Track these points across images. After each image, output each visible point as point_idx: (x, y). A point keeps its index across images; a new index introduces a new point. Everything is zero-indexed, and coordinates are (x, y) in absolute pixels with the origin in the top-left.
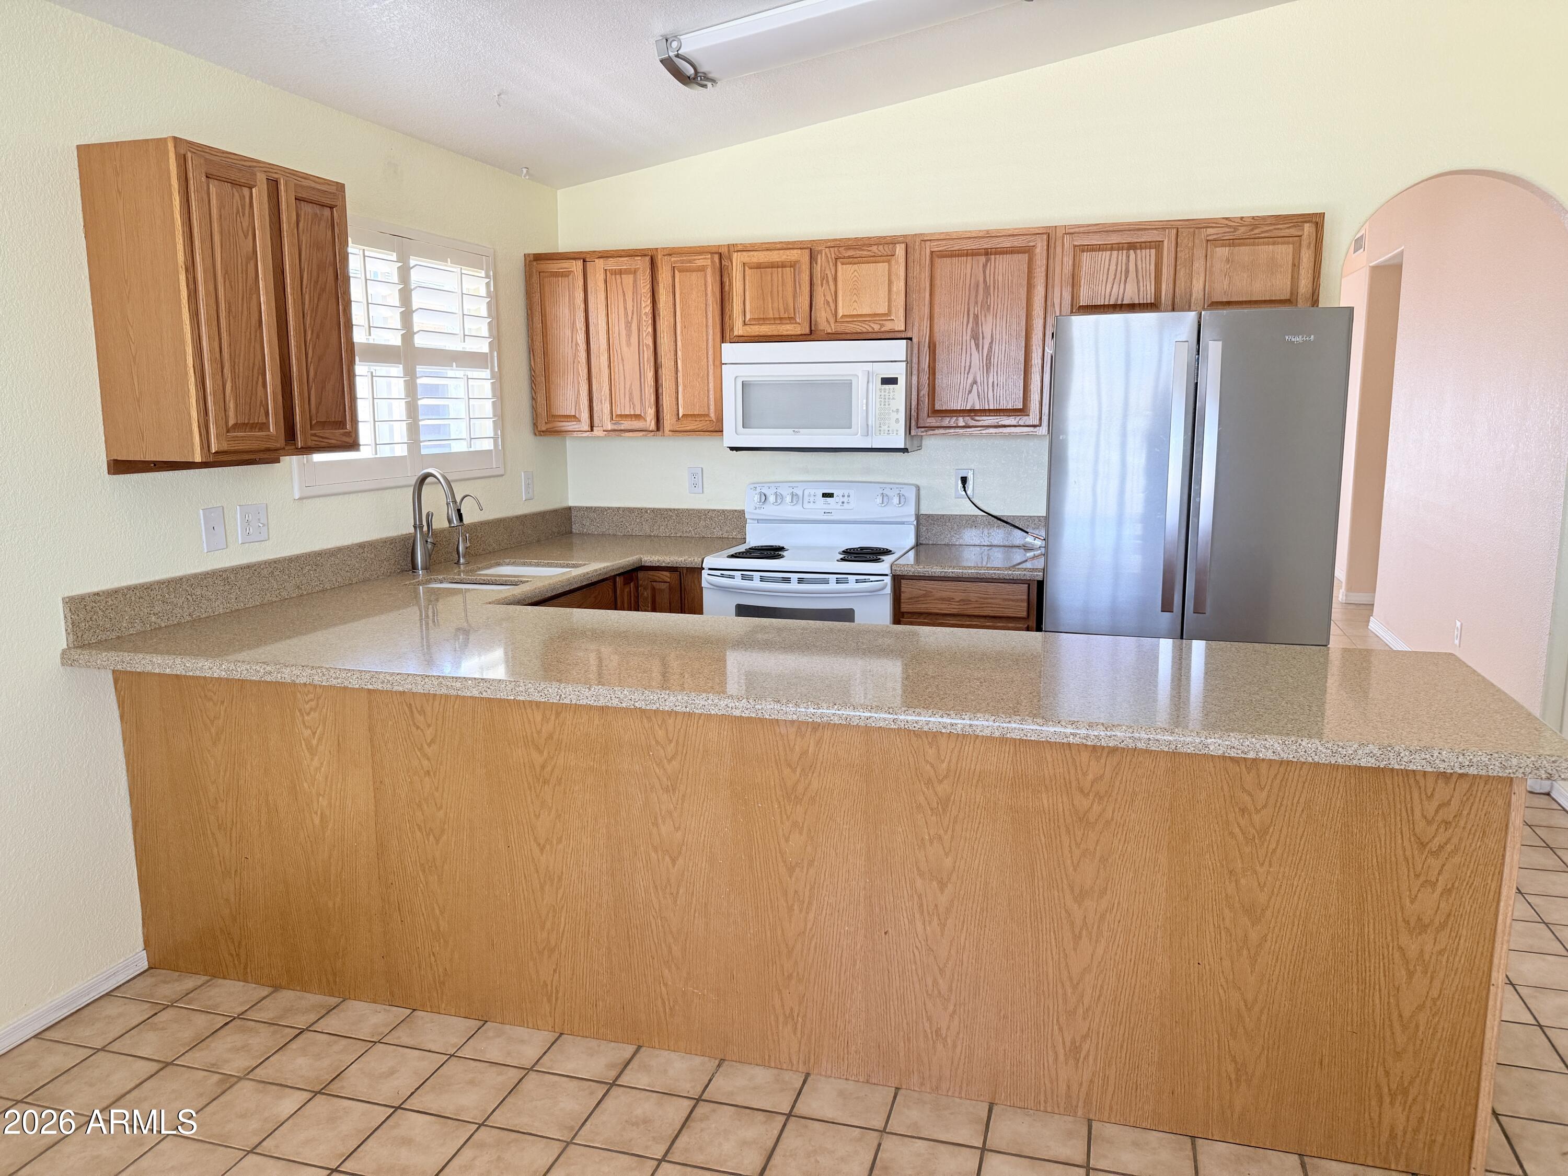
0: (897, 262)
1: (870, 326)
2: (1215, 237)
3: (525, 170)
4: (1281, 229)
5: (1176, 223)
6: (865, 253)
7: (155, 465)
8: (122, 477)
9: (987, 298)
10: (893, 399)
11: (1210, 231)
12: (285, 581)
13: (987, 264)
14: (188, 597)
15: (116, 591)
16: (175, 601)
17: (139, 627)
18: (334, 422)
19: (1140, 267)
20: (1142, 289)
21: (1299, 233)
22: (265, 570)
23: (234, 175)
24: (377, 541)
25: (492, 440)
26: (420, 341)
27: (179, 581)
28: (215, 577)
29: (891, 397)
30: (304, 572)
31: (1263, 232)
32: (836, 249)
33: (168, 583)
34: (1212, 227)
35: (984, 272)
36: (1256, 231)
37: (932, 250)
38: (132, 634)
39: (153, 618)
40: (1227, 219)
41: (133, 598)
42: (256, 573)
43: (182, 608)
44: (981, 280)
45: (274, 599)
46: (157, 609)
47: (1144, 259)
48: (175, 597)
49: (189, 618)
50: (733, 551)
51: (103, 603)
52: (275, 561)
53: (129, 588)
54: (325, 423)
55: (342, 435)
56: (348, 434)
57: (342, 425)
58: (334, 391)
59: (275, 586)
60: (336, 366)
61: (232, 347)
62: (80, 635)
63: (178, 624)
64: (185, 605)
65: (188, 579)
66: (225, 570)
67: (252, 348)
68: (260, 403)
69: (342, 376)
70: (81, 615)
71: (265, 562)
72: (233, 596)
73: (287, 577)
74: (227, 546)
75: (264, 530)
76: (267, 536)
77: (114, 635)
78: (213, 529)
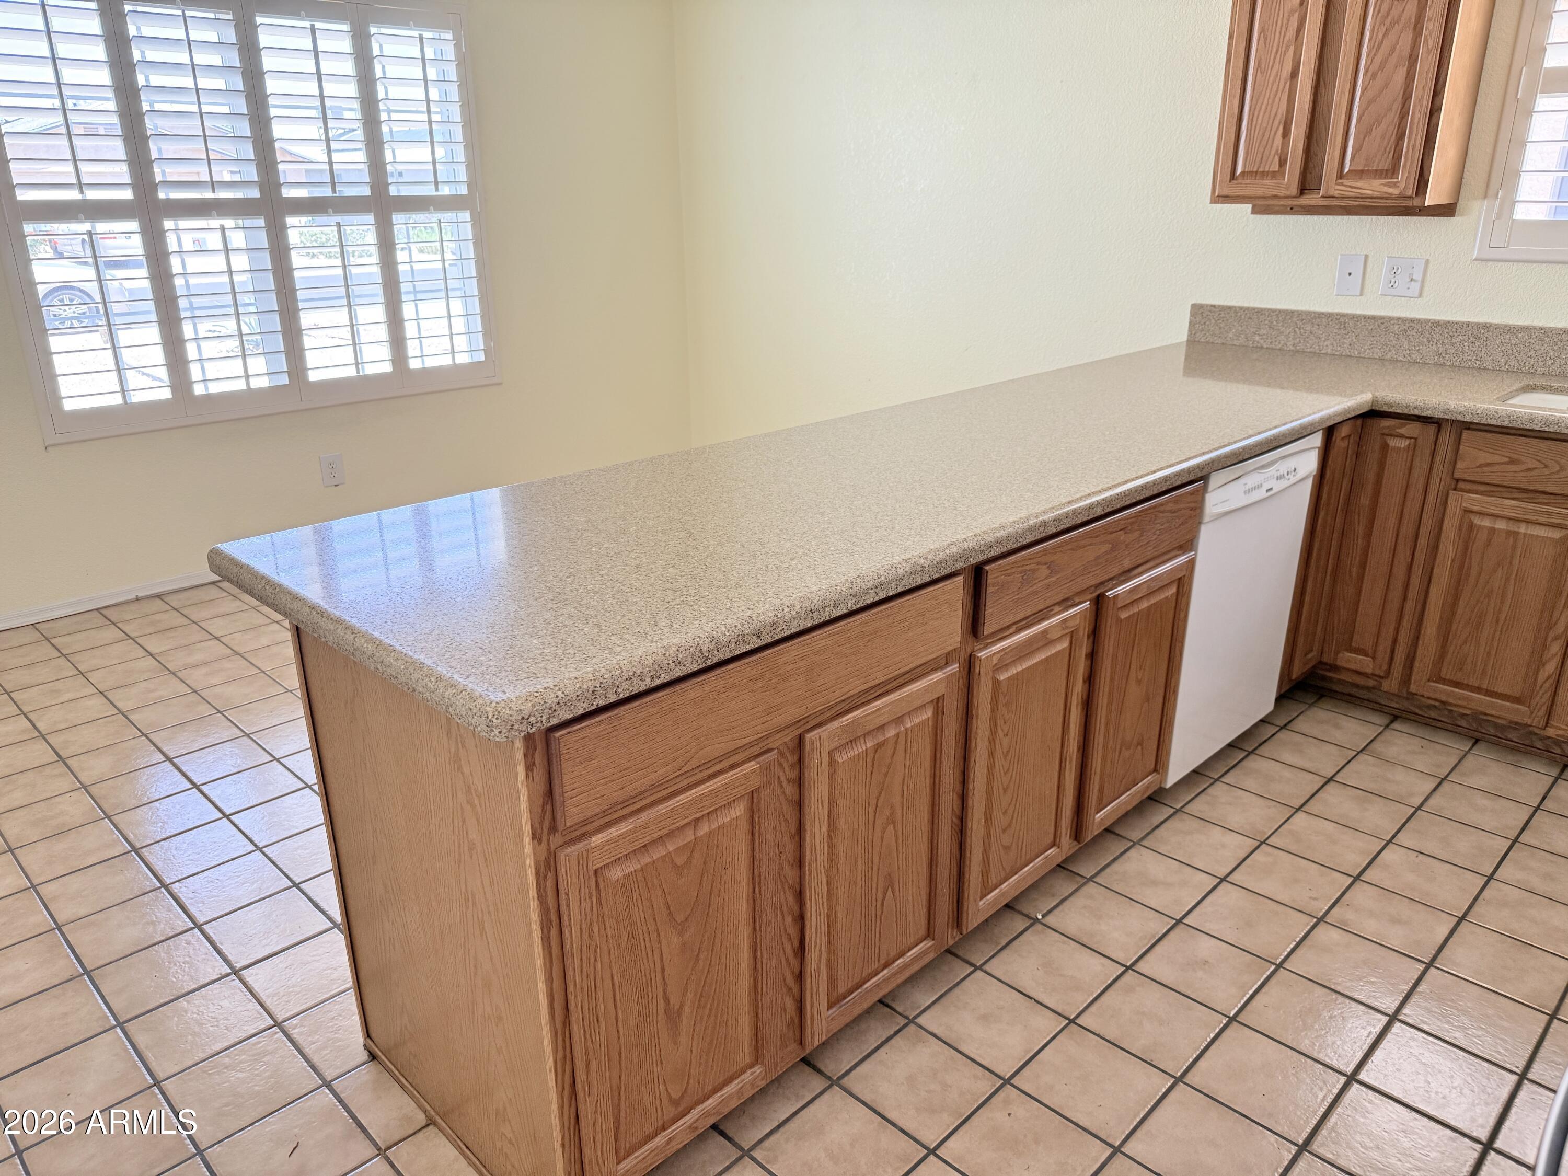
7: (1291, 209)
8: (1258, 216)
12: (1422, 343)
14: (1297, 329)
15: (1230, 308)
16: (1282, 329)
17: (1242, 340)
18: (1376, 171)
22: (1396, 327)
27: (1291, 313)
28: (1330, 319)
30: (1454, 341)
38: (1235, 345)
39: (1257, 338)
41: (1243, 317)
43: (1287, 336)
46: (1263, 332)
48: (1283, 326)
49: (1292, 348)
51: (1217, 314)
52: (1412, 320)
53: (1241, 308)
54: (1362, 171)
55: (1385, 185)
56: (1395, 185)
57: (1390, 174)
58: (1383, 137)
59: (1406, 345)
60: (1395, 106)
61: (1254, 102)
62: (1193, 332)
63: (1280, 349)
64: (1291, 335)
65: (1300, 313)
66: (1344, 315)
67: (1277, 100)
68: (1277, 151)
69: (1403, 118)
70: (1198, 319)
71: (1399, 319)
72: (1347, 342)
73: (1425, 340)
74: (1361, 294)
75: (1416, 286)
76: (1417, 294)
77: (1220, 341)
78: (1350, 274)
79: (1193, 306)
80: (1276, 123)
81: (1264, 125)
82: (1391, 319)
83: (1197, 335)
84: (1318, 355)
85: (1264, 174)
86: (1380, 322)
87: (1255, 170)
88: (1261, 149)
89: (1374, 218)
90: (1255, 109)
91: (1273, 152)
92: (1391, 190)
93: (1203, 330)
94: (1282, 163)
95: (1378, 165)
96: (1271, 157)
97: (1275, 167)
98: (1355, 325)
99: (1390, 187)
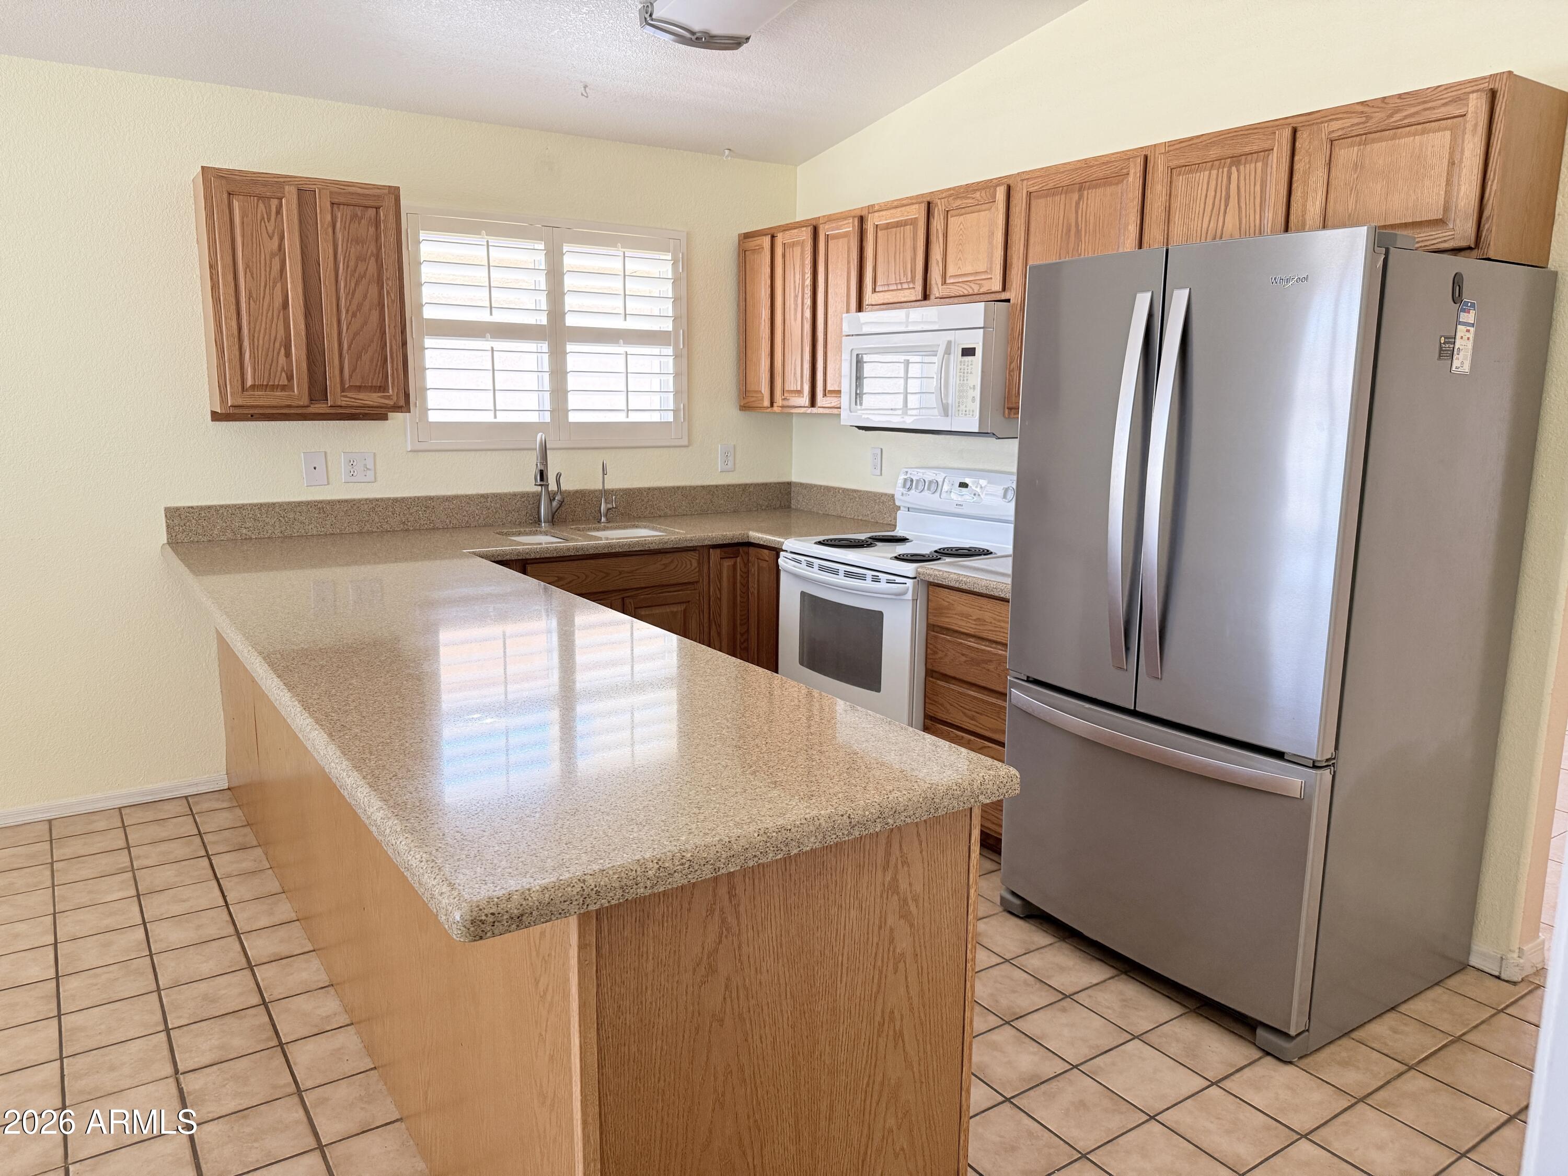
0: (997, 209)
1: (971, 287)
2: (1340, 133)
3: (727, 152)
4: (1434, 108)
5: (1296, 119)
6: (970, 201)
7: (252, 416)
8: (217, 423)
9: (1078, 246)
10: (971, 373)
11: (1335, 125)
12: (388, 516)
13: (1079, 203)
14: (281, 518)
15: (209, 507)
16: (267, 520)
17: (229, 535)
18: (371, 387)
19: (1242, 190)
20: (1244, 221)
21: (1461, 111)
22: (366, 506)
23: (259, 190)
24: (506, 494)
25: (672, 412)
26: (571, 321)
27: (272, 505)
28: (309, 506)
29: (969, 371)
30: (411, 511)
31: (1406, 117)
32: (946, 199)
33: (261, 506)
34: (1337, 119)
35: (1077, 212)
36: (1397, 117)
37: (1031, 190)
38: (222, 540)
39: (244, 531)
40: (1362, 103)
41: (225, 514)
42: (355, 507)
43: (274, 526)
44: (1073, 224)
45: (374, 530)
46: (248, 524)
47: (1247, 177)
48: (267, 517)
49: (280, 535)
50: (821, 538)
51: (197, 514)
52: (377, 500)
53: (222, 506)
54: (360, 387)
55: (381, 397)
56: (389, 397)
57: (382, 389)
58: (371, 361)
59: (377, 520)
60: (375, 340)
61: (252, 325)
62: (174, 535)
63: (269, 538)
64: (277, 524)
65: (281, 505)
66: (321, 502)
67: (274, 326)
68: (283, 368)
69: (383, 348)
70: (176, 521)
71: (366, 500)
72: (328, 523)
73: (390, 513)
74: (328, 484)
75: (370, 474)
76: (373, 479)
77: (205, 539)
78: (315, 468)
79: (167, 510)
80: (277, 345)
81: (267, 346)
82: (360, 501)
83: (179, 536)
84: (307, 537)
85: (274, 388)
86: (352, 503)
87: (265, 383)
88: (268, 366)
89: (325, 422)
90: (254, 331)
91: (279, 369)
92: (387, 402)
93: (184, 531)
94: (290, 378)
95: (372, 383)
96: (278, 373)
97: (284, 381)
98: (332, 509)
99: (386, 399)
